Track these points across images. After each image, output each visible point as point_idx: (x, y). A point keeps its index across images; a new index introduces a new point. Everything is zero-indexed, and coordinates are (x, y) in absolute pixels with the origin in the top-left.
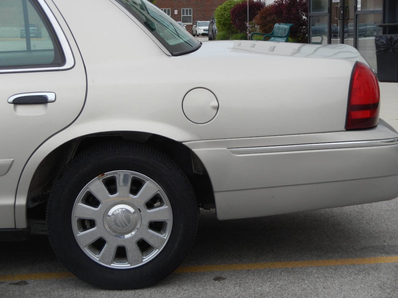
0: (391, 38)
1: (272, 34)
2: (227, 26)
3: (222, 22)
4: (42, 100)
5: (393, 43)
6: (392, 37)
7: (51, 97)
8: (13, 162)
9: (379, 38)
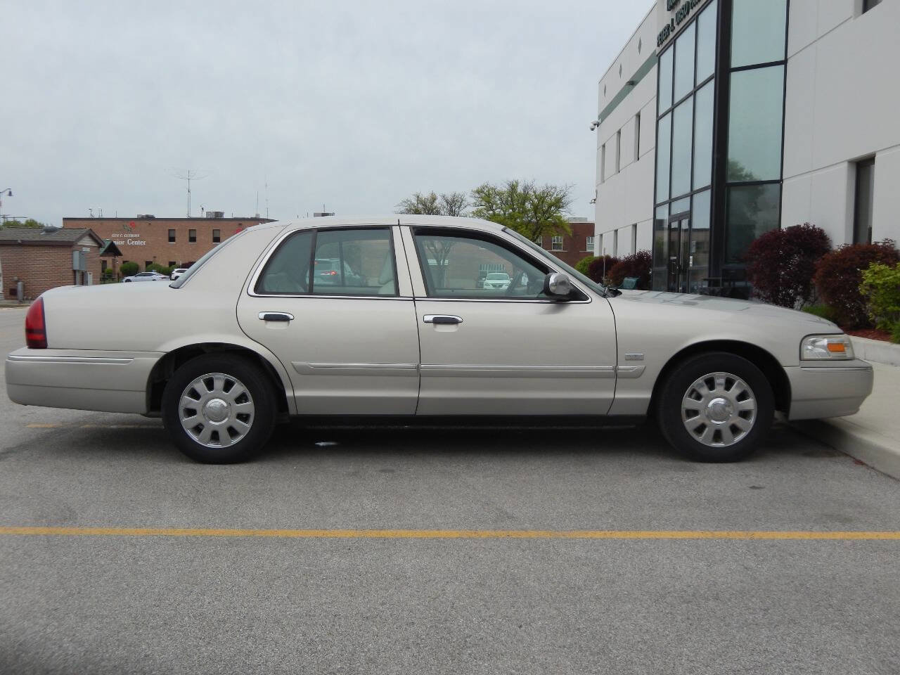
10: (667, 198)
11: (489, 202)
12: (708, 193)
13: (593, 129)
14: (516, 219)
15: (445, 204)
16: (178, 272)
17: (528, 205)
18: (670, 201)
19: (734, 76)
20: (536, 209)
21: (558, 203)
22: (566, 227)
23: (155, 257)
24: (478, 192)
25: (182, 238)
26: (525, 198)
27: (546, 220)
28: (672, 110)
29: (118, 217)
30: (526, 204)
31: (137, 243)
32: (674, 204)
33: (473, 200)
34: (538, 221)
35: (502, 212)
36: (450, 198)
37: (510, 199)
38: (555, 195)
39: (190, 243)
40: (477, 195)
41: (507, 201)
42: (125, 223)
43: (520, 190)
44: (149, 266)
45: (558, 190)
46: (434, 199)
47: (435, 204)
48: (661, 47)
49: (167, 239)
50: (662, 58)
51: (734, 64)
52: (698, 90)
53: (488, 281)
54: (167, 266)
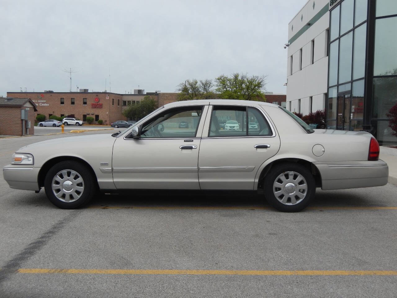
4: (265, 147)
7: (268, 146)
8: (255, 167)
10: (336, 84)
11: (224, 84)
12: (363, 82)
13: (285, 48)
14: (237, 93)
15: (202, 85)
16: (65, 119)
17: (244, 86)
18: (338, 85)
19: (377, 21)
20: (248, 88)
21: (259, 85)
22: (263, 97)
23: (54, 112)
24: (219, 79)
25: (67, 102)
26: (242, 82)
27: (253, 93)
28: (339, 38)
29: (35, 92)
30: (243, 85)
31: (46, 105)
32: (340, 87)
33: (216, 83)
34: (249, 94)
35: (231, 89)
36: (204, 82)
37: (234, 83)
38: (257, 81)
39: (72, 105)
40: (218, 81)
41: (233, 84)
42: (39, 95)
43: (240, 78)
44: (51, 117)
45: (259, 78)
46: (196, 83)
47: (197, 86)
48: (332, 6)
49: (60, 103)
50: (333, 12)
51: (377, 15)
52: (356, 28)
53: (227, 125)
54: (60, 116)
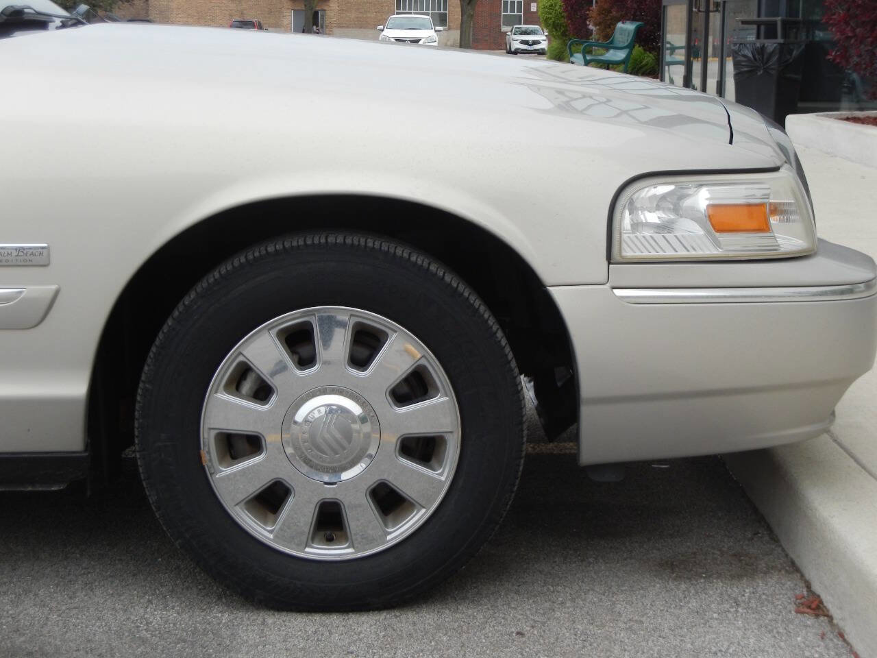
0: (763, 48)
1: (612, 42)
2: (560, 28)
3: (550, 22)
5: (765, 57)
6: (764, 46)
9: (739, 47)
